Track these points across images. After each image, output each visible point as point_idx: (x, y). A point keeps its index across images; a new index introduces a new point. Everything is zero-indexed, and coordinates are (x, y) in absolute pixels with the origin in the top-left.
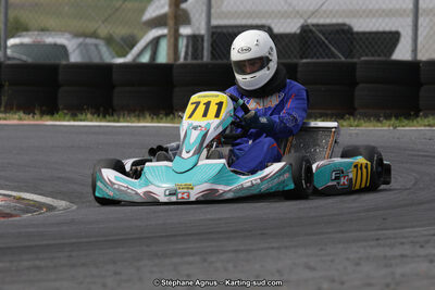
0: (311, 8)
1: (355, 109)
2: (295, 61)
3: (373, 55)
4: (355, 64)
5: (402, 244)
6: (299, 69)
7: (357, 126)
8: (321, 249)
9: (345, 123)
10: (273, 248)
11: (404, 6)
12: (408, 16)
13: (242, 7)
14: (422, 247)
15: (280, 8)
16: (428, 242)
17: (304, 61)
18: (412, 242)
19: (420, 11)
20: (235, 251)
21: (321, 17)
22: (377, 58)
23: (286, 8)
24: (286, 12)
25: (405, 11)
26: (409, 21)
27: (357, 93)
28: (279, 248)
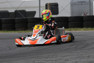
0: (17, 7)
1: (28, 28)
2: (14, 18)
3: (31, 17)
4: (28, 19)
5: (43, 58)
6: (15, 20)
7: (29, 32)
8: (26, 60)
9: (26, 32)
10: (15, 60)
11: (37, 6)
12: (38, 8)
13: (2, 7)
14: (47, 58)
15: (10, 7)
16: (48, 57)
17: (16, 18)
18: (45, 57)
19: (41, 7)
20: (8, 61)
21: (20, 8)
22: (32, 17)
23: (12, 7)
24: (12, 8)
25: (37, 7)
26: (38, 9)
27: (28, 25)
28: (17, 60)
